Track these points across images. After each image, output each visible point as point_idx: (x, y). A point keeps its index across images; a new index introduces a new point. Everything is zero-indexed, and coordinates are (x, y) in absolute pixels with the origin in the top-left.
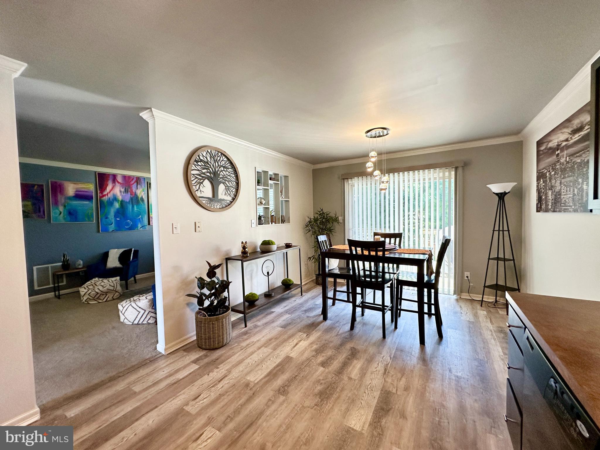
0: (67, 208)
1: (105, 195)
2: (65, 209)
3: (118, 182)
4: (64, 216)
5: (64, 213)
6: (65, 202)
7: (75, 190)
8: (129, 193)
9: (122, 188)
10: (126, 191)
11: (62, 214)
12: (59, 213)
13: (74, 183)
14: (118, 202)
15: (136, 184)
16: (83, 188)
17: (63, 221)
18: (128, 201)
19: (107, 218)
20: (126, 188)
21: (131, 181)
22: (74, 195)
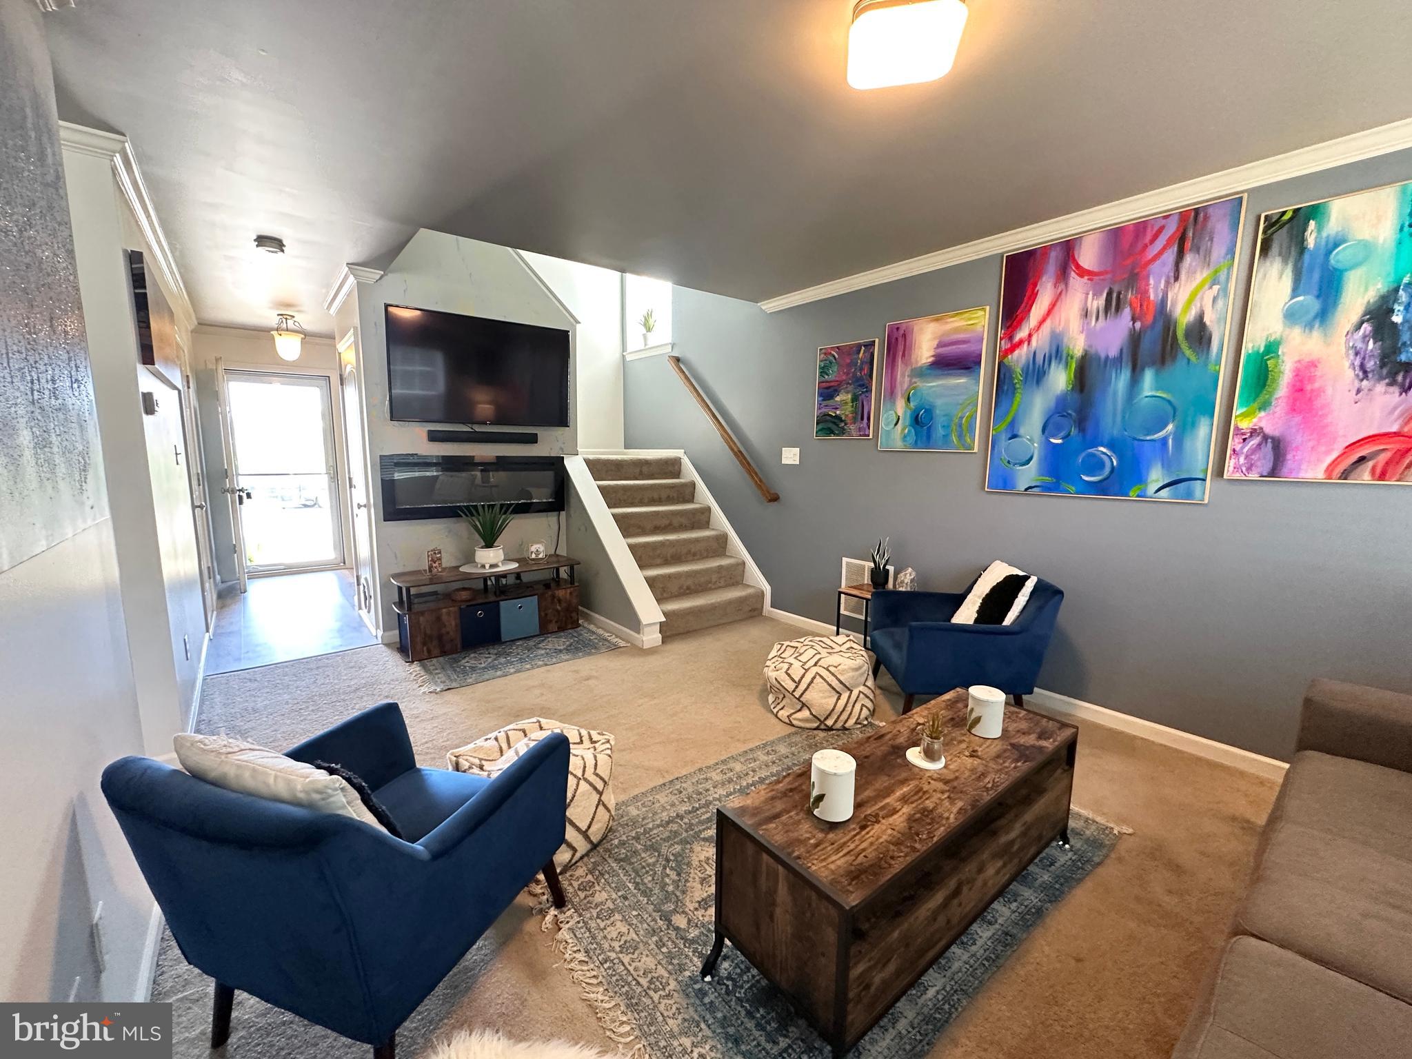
0: (912, 405)
1: (1021, 342)
2: (907, 405)
3: (1082, 272)
4: (903, 430)
5: (905, 419)
6: (911, 383)
7: (936, 342)
8: (1127, 312)
9: (1097, 294)
10: (1113, 305)
11: (900, 421)
12: (895, 422)
13: (937, 320)
14: (1067, 365)
15: (1170, 255)
16: (956, 330)
17: (898, 444)
18: (1113, 352)
19: (1014, 436)
20: (1116, 289)
21: (1146, 246)
22: (931, 359)
